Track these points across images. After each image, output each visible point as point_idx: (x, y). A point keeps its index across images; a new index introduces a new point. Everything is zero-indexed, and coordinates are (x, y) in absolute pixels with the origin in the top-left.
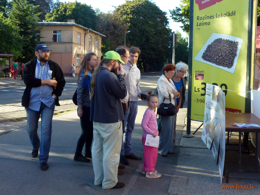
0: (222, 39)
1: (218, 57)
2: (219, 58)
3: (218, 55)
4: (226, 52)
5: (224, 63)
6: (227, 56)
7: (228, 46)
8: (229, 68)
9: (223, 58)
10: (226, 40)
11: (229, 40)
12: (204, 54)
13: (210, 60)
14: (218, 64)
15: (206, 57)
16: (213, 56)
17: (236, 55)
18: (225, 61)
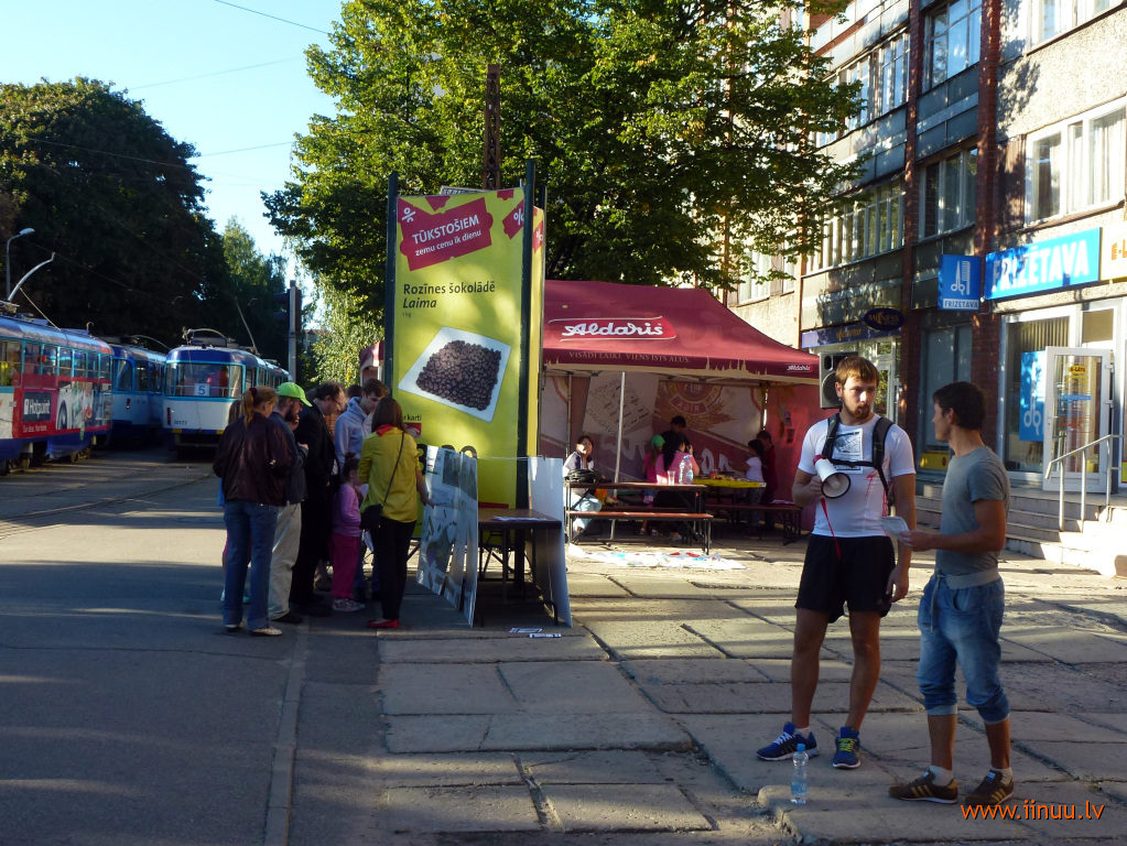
0: (463, 342)
1: (454, 384)
2: (457, 386)
3: (454, 379)
4: (472, 373)
5: (468, 399)
6: (476, 382)
7: (477, 360)
8: (480, 410)
9: (467, 386)
10: (474, 345)
11: (479, 346)
12: (421, 375)
13: (438, 390)
14: (454, 401)
15: (424, 382)
16: (443, 382)
17: (495, 381)
18: (471, 394)
